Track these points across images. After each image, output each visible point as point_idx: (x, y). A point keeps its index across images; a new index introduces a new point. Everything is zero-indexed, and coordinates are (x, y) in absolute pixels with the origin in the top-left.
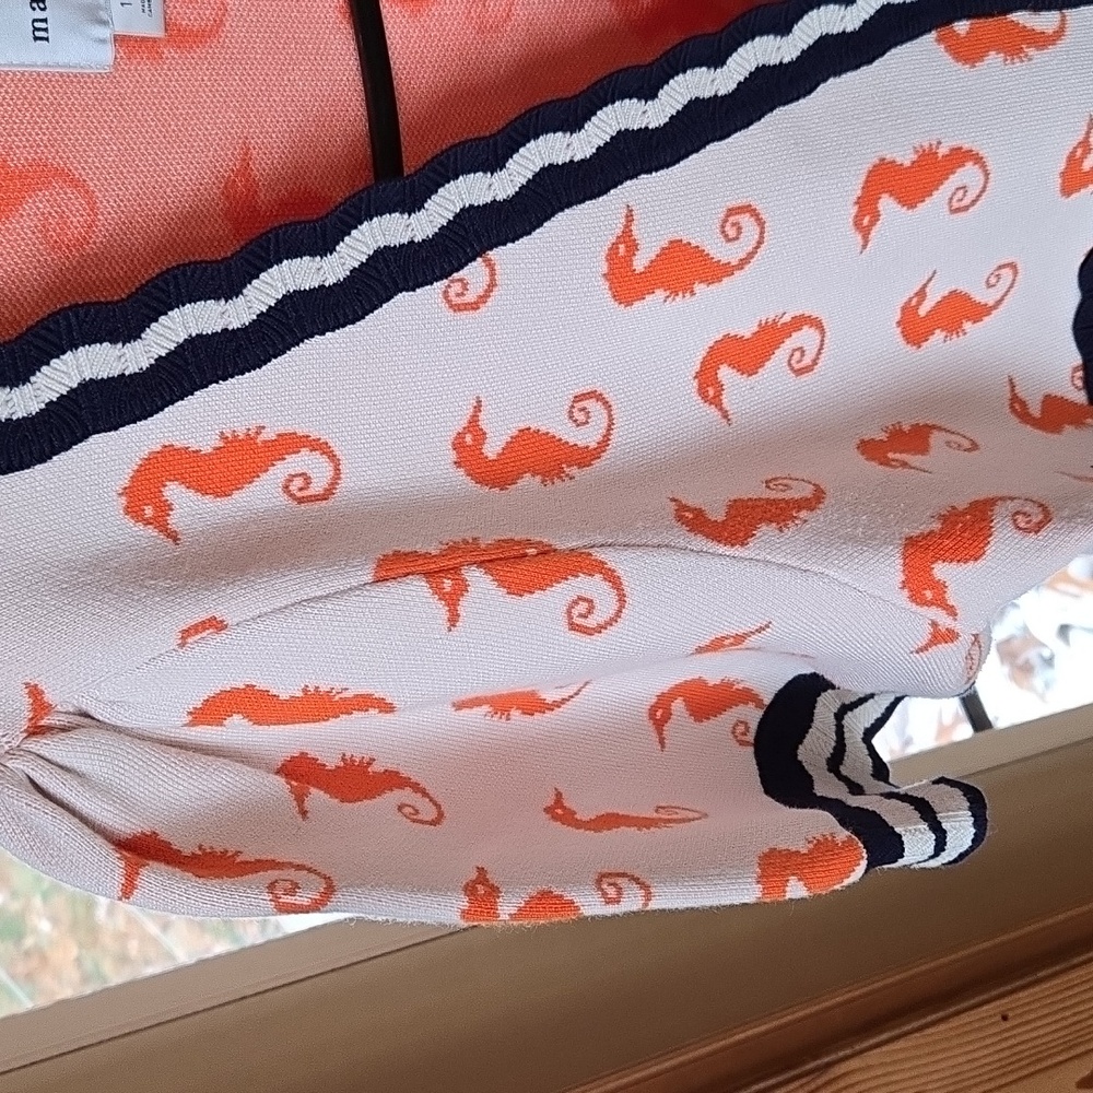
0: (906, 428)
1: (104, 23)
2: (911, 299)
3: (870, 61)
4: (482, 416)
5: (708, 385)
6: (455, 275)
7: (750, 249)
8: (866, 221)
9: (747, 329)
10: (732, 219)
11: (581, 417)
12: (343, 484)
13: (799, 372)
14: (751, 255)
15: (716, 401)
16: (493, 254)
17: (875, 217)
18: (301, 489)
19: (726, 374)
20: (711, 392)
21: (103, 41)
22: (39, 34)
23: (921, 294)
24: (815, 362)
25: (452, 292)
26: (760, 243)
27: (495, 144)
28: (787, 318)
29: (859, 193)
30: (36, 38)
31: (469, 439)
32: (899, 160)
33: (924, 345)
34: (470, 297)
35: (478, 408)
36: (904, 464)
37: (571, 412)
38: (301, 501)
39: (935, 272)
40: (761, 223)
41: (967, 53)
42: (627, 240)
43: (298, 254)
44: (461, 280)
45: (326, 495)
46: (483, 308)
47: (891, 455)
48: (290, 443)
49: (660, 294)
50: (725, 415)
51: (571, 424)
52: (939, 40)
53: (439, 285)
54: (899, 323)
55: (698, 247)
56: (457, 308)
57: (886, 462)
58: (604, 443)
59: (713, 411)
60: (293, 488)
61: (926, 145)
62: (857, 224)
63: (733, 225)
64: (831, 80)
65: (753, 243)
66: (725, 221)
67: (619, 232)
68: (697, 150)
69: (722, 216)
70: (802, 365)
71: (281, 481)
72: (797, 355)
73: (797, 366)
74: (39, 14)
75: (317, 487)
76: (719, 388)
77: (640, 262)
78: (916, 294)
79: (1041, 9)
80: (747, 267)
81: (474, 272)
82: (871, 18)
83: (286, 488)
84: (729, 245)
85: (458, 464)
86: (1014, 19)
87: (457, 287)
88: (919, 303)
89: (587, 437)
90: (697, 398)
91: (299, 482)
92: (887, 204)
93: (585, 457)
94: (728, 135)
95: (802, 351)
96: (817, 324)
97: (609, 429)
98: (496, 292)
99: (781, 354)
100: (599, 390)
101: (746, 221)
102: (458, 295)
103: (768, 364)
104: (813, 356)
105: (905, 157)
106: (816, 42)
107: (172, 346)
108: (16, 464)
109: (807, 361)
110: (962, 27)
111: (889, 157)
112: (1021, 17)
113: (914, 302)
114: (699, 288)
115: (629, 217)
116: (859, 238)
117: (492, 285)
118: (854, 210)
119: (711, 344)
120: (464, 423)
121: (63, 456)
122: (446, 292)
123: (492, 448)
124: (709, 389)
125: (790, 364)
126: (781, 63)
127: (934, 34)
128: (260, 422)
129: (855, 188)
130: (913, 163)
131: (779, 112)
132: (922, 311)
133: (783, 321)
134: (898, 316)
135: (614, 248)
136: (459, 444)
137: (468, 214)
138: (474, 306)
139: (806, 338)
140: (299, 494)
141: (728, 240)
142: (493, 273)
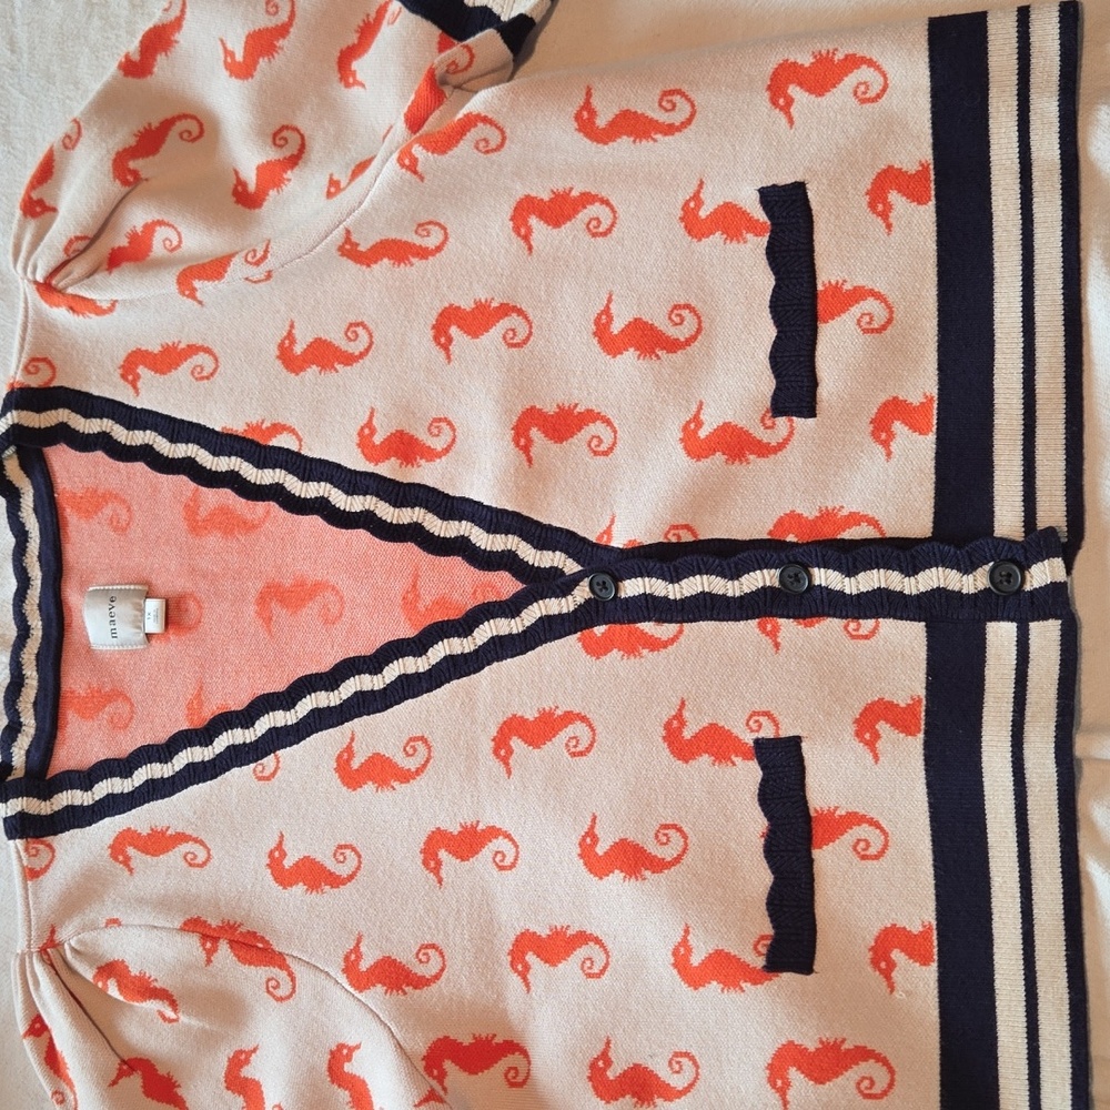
4: (285, 843)
6: (260, 762)
7: (423, 761)
8: (503, 752)
10: (411, 744)
11: (340, 857)
14: (423, 766)
16: (279, 753)
17: (509, 749)
18: (192, 859)
25: (258, 770)
26: (429, 759)
29: (495, 734)
31: (277, 854)
32: (527, 716)
34: (266, 773)
35: (282, 837)
37: (335, 854)
40: (428, 748)
41: (596, 649)
42: (349, 750)
44: (262, 764)
46: (272, 780)
48: (183, 837)
52: (579, 639)
53: (252, 765)
55: (390, 758)
56: (260, 779)
61: (547, 708)
62: (497, 753)
63: (411, 747)
65: (425, 758)
66: (407, 745)
67: (345, 745)
69: (404, 741)
77: (356, 764)
79: (665, 622)
81: (269, 761)
82: (532, 624)
84: (410, 760)
85: (268, 866)
86: (641, 628)
87: (260, 768)
91: (191, 856)
92: (516, 743)
98: (279, 772)
101: (420, 746)
102: (260, 772)
105: (531, 715)
106: (489, 640)
110: (599, 630)
111: (518, 714)
112: (648, 627)
114: (396, 785)
115: (353, 738)
117: (276, 768)
118: (493, 746)
120: (274, 845)
122: (254, 770)
123: (288, 863)
126: (463, 653)
127: (579, 634)
128: (169, 824)
129: (493, 731)
130: (534, 718)
131: (454, 683)
135: (340, 756)
136: (271, 856)
138: (268, 779)
141: (408, 755)
142: (278, 762)
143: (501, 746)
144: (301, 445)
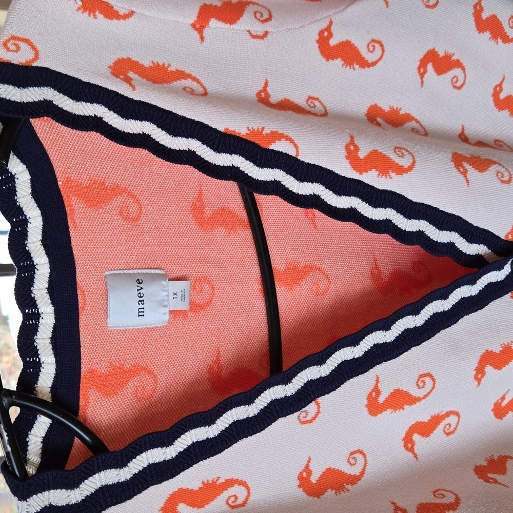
0: (496, 458)
1: (166, 306)
2: (498, 400)
3: (482, 308)
4: (311, 464)
5: (408, 442)
6: (303, 409)
7: (429, 391)
8: (479, 376)
9: (425, 418)
10: (421, 379)
11: (353, 461)
12: (251, 499)
13: (448, 434)
14: (429, 393)
15: (411, 450)
16: (319, 399)
17: (483, 374)
18: (233, 502)
19: (416, 437)
20: (410, 446)
21: (165, 313)
22: (141, 313)
23: (503, 398)
24: (455, 429)
25: (301, 416)
26: (433, 388)
27: (322, 355)
28: (444, 413)
29: (477, 365)
30: (139, 316)
31: (305, 474)
32: (494, 350)
33: (504, 418)
34: (309, 418)
35: (309, 461)
36: (496, 481)
37: (349, 460)
38: (233, 507)
39: (509, 390)
40: (434, 380)
42: (376, 390)
43: (239, 405)
44: (305, 411)
45: (243, 505)
46: (314, 422)
47: (490, 475)
48: (230, 483)
49: (389, 411)
50: (416, 456)
51: (348, 465)
53: (296, 414)
54: (493, 410)
55: (406, 391)
56: (303, 423)
57: (487, 480)
58: (363, 473)
59: (410, 454)
60: (230, 502)
61: (506, 343)
62: (476, 378)
63: (422, 381)
64: (465, 317)
65: (430, 388)
66: (418, 380)
67: (372, 387)
68: (407, 351)
69: (417, 378)
70: (449, 431)
71: (225, 499)
72: (448, 427)
73: (447, 432)
74: (141, 306)
75: (240, 501)
76: (413, 443)
77: (381, 399)
78: (501, 398)
80: (427, 398)
81: (311, 408)
82: (483, 289)
83: (227, 502)
84: (420, 390)
85: (300, 486)
87: (303, 414)
88: (502, 401)
89: (354, 471)
90: (403, 449)
91: (233, 499)
92: (489, 369)
93: (354, 480)
94: (420, 344)
95: (450, 425)
96: (457, 414)
97: (365, 466)
98: (320, 415)
99: (440, 428)
100: (361, 449)
101: (427, 379)
102: (304, 417)
103: (435, 432)
104: (454, 427)
105: (497, 349)
106: (459, 301)
107: (186, 447)
108: (119, 501)
109: (452, 429)
111: (490, 349)
113: (500, 401)
114: (406, 407)
115: (377, 381)
116: (476, 383)
117: (318, 412)
118: (474, 372)
119: (410, 426)
120: (303, 468)
121: (138, 496)
122: (299, 417)
123: (314, 479)
124: (409, 444)
125: (444, 431)
126: (444, 311)
127: (510, 294)
128: (219, 475)
129: (475, 363)
130: (500, 351)
131: (443, 332)
132: (503, 404)
133: (442, 414)
134: (492, 407)
135: (370, 394)
136: (300, 478)
137: (310, 384)
138: (310, 421)
139: (452, 419)
140: (233, 504)
141: (420, 388)
142: (319, 407)
143: (480, 372)
144: (297, 151)
